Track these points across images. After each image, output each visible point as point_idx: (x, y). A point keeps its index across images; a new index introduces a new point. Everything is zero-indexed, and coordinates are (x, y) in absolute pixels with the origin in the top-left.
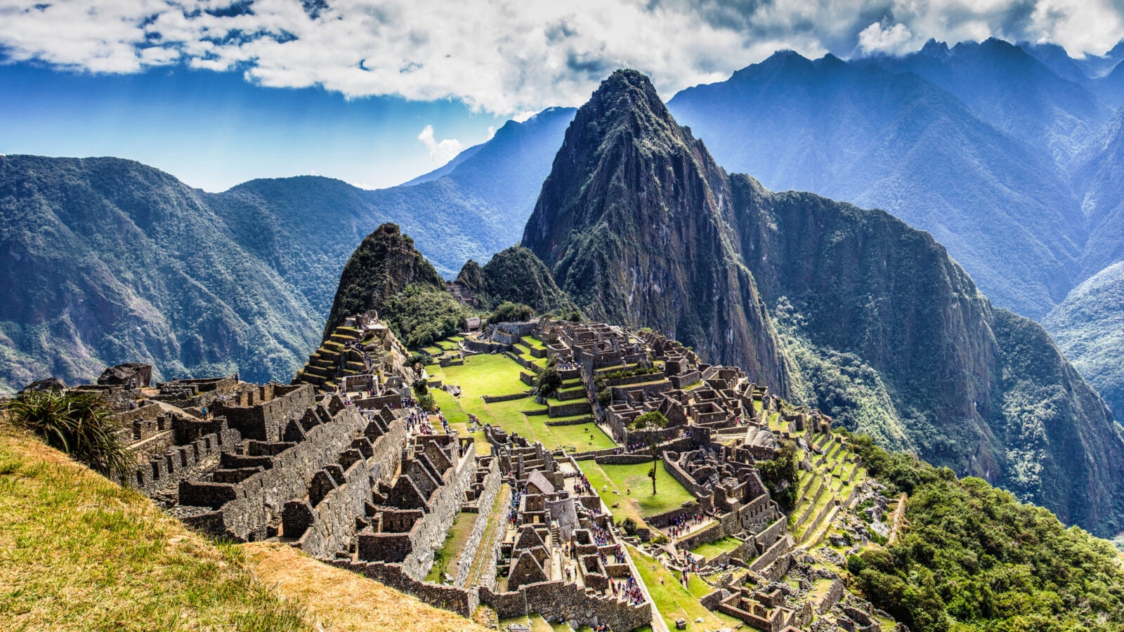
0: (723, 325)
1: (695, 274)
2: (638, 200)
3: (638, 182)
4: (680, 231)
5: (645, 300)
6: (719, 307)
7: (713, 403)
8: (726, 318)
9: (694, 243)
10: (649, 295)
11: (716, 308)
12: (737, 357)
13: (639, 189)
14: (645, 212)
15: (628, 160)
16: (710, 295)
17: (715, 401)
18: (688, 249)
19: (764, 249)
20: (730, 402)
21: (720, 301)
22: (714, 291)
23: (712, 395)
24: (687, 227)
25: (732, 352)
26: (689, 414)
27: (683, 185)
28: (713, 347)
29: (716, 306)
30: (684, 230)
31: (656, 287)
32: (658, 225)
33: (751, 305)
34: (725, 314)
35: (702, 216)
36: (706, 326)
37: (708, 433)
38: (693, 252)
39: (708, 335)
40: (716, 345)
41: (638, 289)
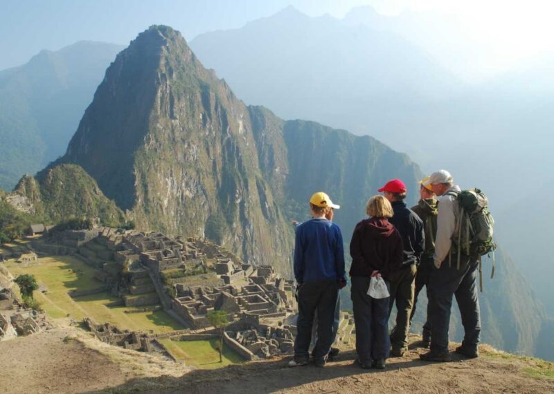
0: (245, 221)
1: (220, 183)
2: (172, 126)
3: (172, 112)
4: (208, 150)
5: (179, 203)
6: (241, 208)
7: (258, 295)
8: (247, 216)
9: (220, 159)
10: (182, 199)
11: (238, 209)
12: (256, 245)
13: (172, 117)
14: (177, 134)
15: (163, 95)
16: (233, 199)
17: (260, 294)
18: (214, 163)
19: (277, 163)
20: (270, 294)
21: (242, 204)
22: (237, 196)
23: (256, 289)
24: (214, 146)
25: (252, 241)
26: (239, 303)
27: (210, 115)
28: (236, 237)
29: (238, 207)
30: (211, 149)
31: (187, 193)
32: (189, 145)
33: (267, 206)
34: (246, 213)
35: (226, 138)
36: (230, 223)
37: (257, 318)
38: (219, 167)
39: (232, 230)
40: (239, 237)
41: (172, 194)
